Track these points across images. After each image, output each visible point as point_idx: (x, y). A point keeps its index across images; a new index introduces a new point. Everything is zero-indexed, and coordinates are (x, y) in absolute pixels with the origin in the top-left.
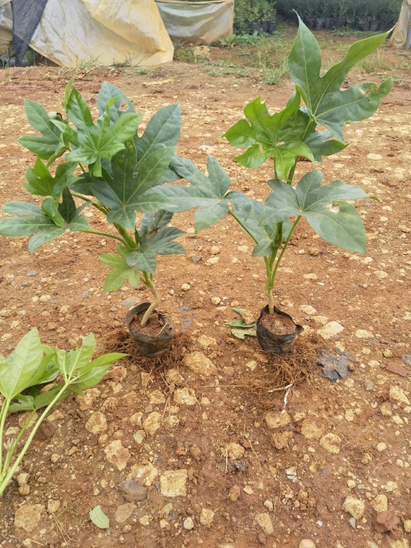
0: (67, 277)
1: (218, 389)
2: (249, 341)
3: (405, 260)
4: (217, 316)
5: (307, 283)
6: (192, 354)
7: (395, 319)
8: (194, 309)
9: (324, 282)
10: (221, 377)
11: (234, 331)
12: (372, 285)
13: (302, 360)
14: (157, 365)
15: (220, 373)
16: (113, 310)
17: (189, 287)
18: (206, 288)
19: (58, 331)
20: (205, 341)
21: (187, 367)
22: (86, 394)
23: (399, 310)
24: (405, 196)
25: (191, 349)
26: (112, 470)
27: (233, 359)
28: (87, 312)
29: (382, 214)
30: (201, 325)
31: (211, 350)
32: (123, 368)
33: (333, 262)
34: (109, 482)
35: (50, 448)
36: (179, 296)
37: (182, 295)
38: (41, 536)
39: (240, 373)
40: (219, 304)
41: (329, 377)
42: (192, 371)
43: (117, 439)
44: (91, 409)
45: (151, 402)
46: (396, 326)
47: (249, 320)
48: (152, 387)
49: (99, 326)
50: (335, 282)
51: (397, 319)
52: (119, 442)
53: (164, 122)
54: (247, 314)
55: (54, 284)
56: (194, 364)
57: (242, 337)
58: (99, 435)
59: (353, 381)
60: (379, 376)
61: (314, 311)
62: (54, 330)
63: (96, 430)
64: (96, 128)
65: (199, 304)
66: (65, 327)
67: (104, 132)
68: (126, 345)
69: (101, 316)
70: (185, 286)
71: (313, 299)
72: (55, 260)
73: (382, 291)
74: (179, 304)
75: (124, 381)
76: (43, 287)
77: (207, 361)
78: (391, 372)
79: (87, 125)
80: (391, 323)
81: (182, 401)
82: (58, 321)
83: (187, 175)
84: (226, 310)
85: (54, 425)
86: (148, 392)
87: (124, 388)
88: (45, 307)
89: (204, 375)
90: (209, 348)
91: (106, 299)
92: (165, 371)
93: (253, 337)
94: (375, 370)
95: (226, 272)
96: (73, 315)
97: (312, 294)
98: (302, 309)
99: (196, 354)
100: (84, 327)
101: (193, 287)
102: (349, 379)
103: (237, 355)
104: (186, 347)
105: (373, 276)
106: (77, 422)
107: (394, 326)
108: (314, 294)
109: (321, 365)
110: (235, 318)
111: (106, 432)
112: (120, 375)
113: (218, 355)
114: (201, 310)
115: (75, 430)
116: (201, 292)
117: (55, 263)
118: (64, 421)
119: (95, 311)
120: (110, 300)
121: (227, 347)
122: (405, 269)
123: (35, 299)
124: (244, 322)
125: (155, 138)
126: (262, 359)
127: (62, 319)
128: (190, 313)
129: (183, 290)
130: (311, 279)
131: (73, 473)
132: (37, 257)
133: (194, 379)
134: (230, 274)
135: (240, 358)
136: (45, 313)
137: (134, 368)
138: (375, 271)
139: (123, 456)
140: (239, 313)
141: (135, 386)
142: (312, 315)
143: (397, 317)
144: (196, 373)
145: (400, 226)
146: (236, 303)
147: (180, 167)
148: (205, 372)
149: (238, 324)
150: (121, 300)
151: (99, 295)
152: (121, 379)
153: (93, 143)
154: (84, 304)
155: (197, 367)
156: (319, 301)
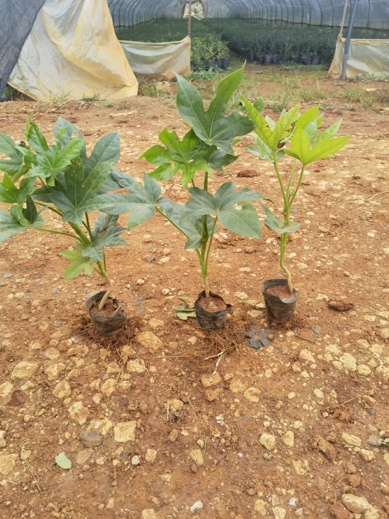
0: (39, 278)
1: (164, 360)
2: (191, 322)
3: (322, 254)
4: (166, 303)
5: (241, 275)
6: (143, 333)
7: (309, 300)
8: (147, 299)
9: (256, 274)
10: (167, 351)
11: (179, 315)
12: (294, 274)
13: (232, 334)
14: (113, 342)
15: (166, 347)
16: (78, 301)
17: (143, 282)
18: (157, 282)
19: (31, 320)
20: (154, 323)
21: (139, 344)
22: (53, 367)
23: (313, 292)
24: (325, 204)
25: (142, 329)
26: (74, 425)
27: (177, 336)
28: (56, 305)
29: (306, 219)
30: (152, 311)
31: (159, 330)
32: (85, 346)
33: (264, 258)
34: (71, 433)
35: (23, 411)
36: (135, 289)
37: (138, 288)
38: (15, 477)
39: (182, 347)
40: (168, 294)
41: (254, 346)
42: (143, 346)
43: (78, 401)
44: (57, 379)
45: (108, 372)
46: (310, 304)
47: (192, 305)
48: (109, 359)
49: (66, 315)
50: (265, 274)
51: (311, 299)
52: (80, 403)
53: (107, 146)
54: (190, 300)
55: (27, 284)
56: (145, 340)
57: (185, 318)
58: (64, 399)
59: (272, 348)
60: (294, 343)
61: (246, 296)
62: (27, 320)
63: (61, 395)
64: (51, 151)
65: (151, 295)
66: (36, 317)
67: (57, 154)
68: (88, 327)
69: (68, 307)
70: (140, 281)
71: (245, 287)
72: (28, 264)
73: (302, 278)
74: (134, 295)
75: (86, 356)
76: (18, 287)
77: (155, 338)
78: (302, 339)
79: (44, 149)
80: (306, 302)
81: (134, 369)
82: (31, 312)
83: (126, 185)
84: (174, 299)
85: (27, 393)
86: (106, 364)
87: (86, 362)
88: (19, 302)
89: (152, 349)
90: (157, 328)
91: (73, 294)
92: (120, 347)
93: (194, 318)
94: (291, 338)
95: (175, 268)
96: (44, 307)
97: (245, 284)
98: (236, 295)
99: (147, 333)
100: (53, 316)
101: (146, 281)
102: (270, 347)
103: (180, 332)
104: (138, 328)
105: (296, 267)
106: (46, 390)
107: (308, 305)
108: (247, 283)
109: (248, 337)
110: (181, 304)
111: (70, 396)
112: (83, 352)
113: (165, 333)
114: (153, 300)
115: (44, 396)
116: (153, 285)
117: (29, 266)
118: (34, 390)
119: (63, 304)
120: (75, 294)
121: (173, 327)
122: (321, 261)
123: (11, 296)
124: (187, 307)
125: (100, 157)
126: (201, 335)
127: (33, 311)
128: (143, 302)
129: (138, 285)
130: (245, 272)
131: (42, 429)
132: (13, 262)
133: (145, 353)
134: (178, 270)
135: (183, 335)
136: (19, 307)
137: (94, 346)
138: (297, 263)
139: (83, 413)
140: (184, 301)
141: (95, 360)
142: (244, 299)
143: (311, 298)
144: (146, 348)
145: (320, 228)
146: (181, 292)
147: (121, 180)
148: (154, 347)
149: (183, 308)
150: (84, 294)
151: (67, 291)
152: (83, 355)
153: (49, 162)
154: (54, 298)
155: (147, 343)
156: (251, 289)
